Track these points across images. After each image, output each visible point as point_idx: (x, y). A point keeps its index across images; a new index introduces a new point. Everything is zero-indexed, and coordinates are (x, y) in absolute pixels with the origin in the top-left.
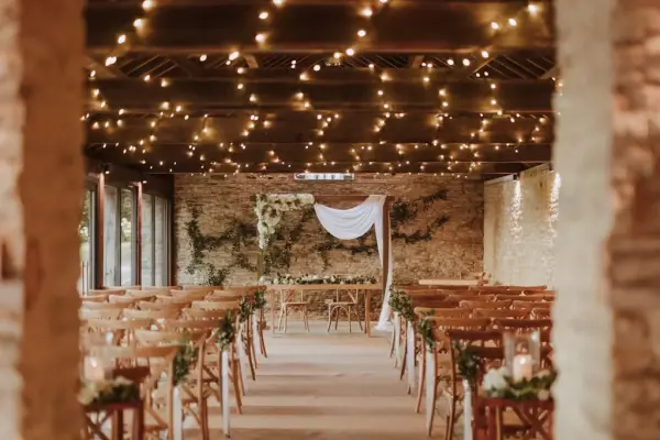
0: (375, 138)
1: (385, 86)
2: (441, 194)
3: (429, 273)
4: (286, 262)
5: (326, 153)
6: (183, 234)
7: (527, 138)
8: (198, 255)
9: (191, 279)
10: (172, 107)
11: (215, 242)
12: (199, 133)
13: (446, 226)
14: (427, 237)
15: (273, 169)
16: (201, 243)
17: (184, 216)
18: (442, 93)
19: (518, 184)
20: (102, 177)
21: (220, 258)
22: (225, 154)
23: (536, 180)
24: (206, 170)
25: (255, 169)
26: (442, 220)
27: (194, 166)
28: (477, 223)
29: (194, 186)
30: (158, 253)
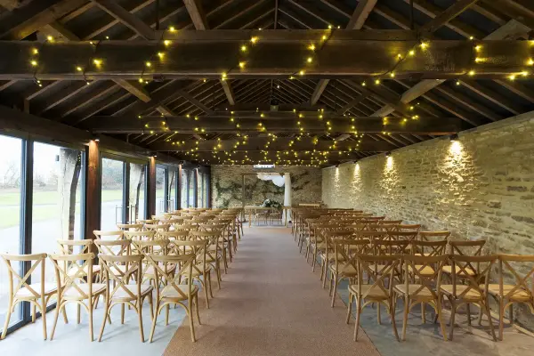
0: (289, 149)
1: (301, 120)
2: (306, 173)
3: (302, 201)
4: (251, 198)
5: (267, 156)
6: (214, 187)
7: (353, 149)
8: (219, 195)
9: (217, 204)
10: (200, 130)
11: (226, 190)
12: (217, 146)
13: (308, 185)
14: (302, 188)
15: (246, 163)
16: (220, 190)
17: (215, 181)
18: (328, 123)
19: (337, 169)
20: (180, 166)
21: (227, 196)
22: (228, 157)
23: (345, 168)
24: (221, 163)
25: (240, 163)
26: (306, 183)
27: (216, 162)
28: (319, 183)
29: (217, 170)
30: (205, 195)
